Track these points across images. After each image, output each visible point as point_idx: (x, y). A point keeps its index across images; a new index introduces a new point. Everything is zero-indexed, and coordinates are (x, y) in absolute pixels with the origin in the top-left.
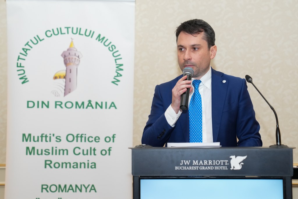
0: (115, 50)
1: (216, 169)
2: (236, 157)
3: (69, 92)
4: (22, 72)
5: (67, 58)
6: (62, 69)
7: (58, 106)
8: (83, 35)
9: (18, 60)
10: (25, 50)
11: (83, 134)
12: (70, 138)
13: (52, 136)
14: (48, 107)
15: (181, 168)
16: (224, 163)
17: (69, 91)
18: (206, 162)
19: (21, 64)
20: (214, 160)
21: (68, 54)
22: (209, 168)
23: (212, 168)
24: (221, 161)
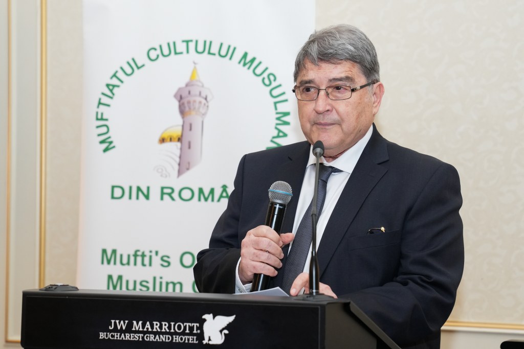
0: (274, 84)
1: (176, 340)
2: (214, 318)
3: (188, 169)
4: (104, 130)
5: (185, 101)
6: (173, 122)
7: (166, 197)
8: (214, 54)
9: (98, 107)
13: (153, 254)
14: (147, 197)
16: (191, 329)
17: (188, 166)
18: (156, 326)
19: (102, 114)
21: (187, 93)
22: (163, 338)
23: (169, 338)
24: (185, 324)
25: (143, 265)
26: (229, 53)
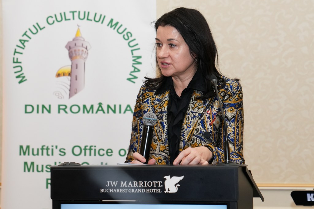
0: (131, 39)
1: (148, 191)
2: (171, 178)
4: (19, 69)
5: (73, 50)
8: (91, 20)
9: (14, 54)
11: (92, 146)
13: (54, 148)
14: (49, 111)
15: (106, 190)
16: (157, 184)
17: (75, 91)
18: (136, 184)
19: (17, 59)
21: (74, 45)
22: (140, 191)
23: (143, 191)
24: (153, 182)
25: (48, 155)
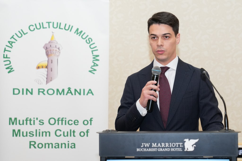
1: (172, 150)
2: (189, 140)
3: (51, 81)
5: (49, 50)
6: (43, 59)
9: (4, 52)
10: (11, 43)
11: (64, 118)
12: (52, 121)
15: (141, 150)
16: (179, 145)
17: (51, 79)
18: (163, 145)
19: (7, 55)
20: (170, 143)
21: (50, 46)
22: (166, 150)
23: (169, 150)
24: (176, 143)
25: (31, 124)
26: (70, 28)
